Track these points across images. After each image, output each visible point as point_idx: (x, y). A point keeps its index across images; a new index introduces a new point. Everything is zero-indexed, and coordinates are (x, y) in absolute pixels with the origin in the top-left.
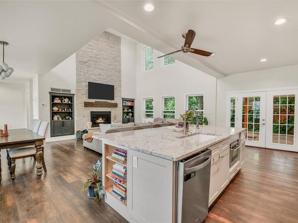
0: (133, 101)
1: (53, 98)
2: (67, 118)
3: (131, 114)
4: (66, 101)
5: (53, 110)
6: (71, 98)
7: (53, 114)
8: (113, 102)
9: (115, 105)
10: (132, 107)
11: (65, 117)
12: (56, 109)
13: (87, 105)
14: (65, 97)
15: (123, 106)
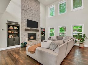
0: (44, 29)
1: (8, 26)
2: (16, 36)
3: (44, 34)
4: (16, 28)
5: (8, 33)
6: (18, 27)
7: (8, 34)
8: (37, 29)
9: (38, 31)
10: (44, 32)
11: (15, 36)
12: (10, 32)
13: (26, 30)
14: (15, 26)
15: (41, 31)
